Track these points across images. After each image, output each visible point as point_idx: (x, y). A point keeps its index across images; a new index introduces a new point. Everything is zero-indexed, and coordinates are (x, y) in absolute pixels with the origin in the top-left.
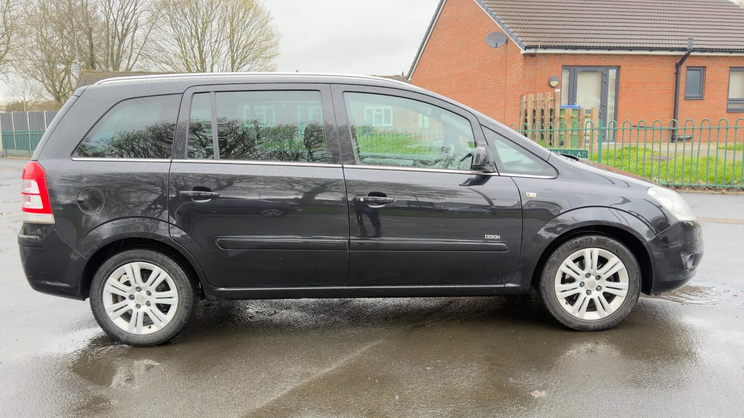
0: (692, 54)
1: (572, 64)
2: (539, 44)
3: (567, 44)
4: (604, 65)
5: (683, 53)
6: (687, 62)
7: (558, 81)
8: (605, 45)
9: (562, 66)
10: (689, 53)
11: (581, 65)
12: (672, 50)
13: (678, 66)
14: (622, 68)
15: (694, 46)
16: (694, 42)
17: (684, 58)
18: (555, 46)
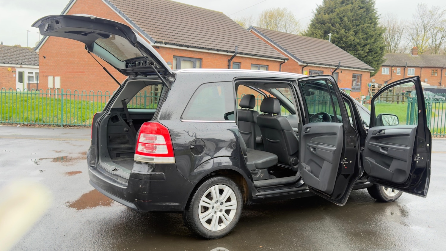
0: (237, 55)
1: (178, 55)
2: (163, 41)
3: (178, 43)
4: (194, 57)
5: (233, 54)
6: (234, 60)
7: (171, 65)
8: (197, 45)
9: (174, 56)
10: (236, 54)
11: (183, 56)
12: (228, 52)
13: (229, 61)
14: (203, 60)
15: (238, 51)
16: (238, 49)
17: (233, 57)
18: (171, 43)
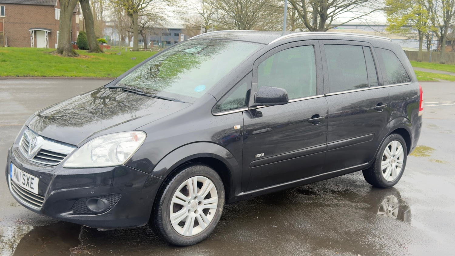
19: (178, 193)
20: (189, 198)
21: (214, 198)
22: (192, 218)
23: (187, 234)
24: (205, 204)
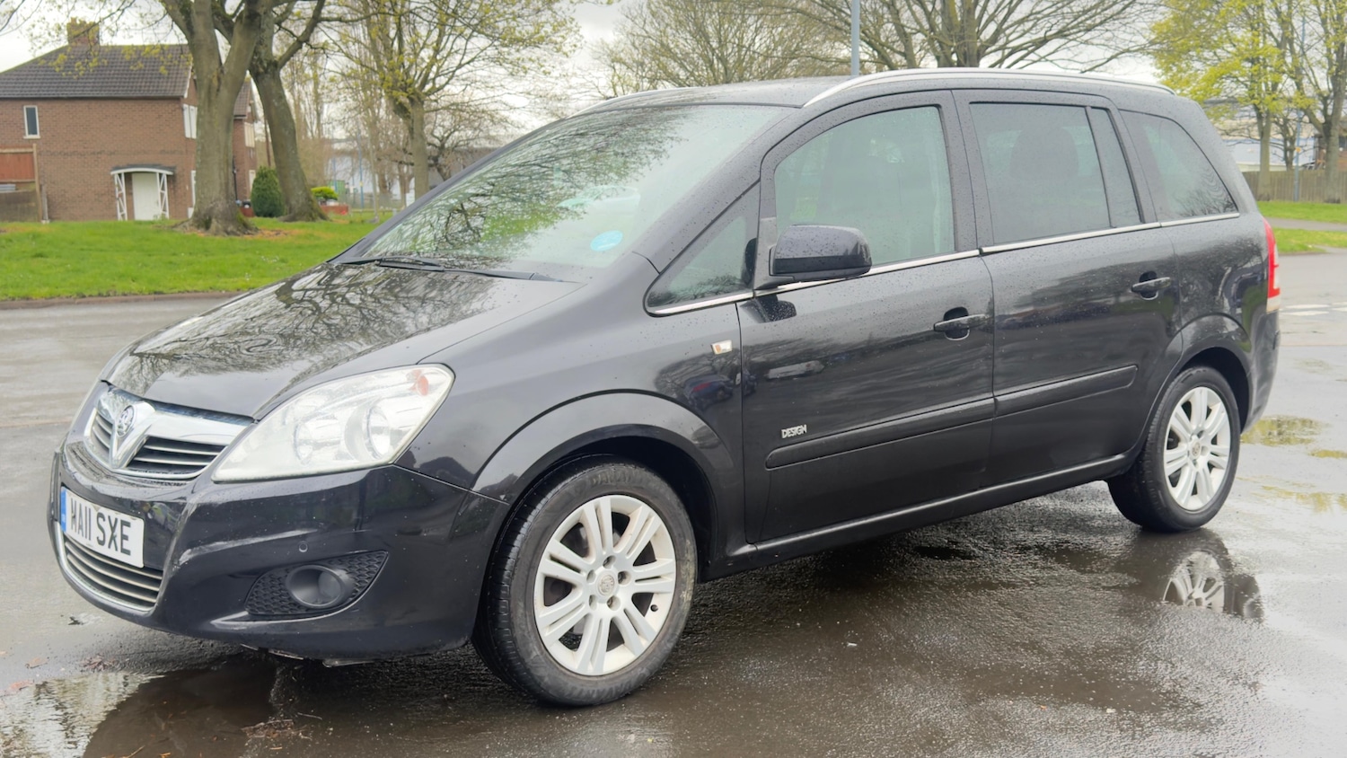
19: (555, 546)
20: (591, 561)
21: (666, 561)
22: (601, 621)
23: (590, 670)
24: (637, 581)
